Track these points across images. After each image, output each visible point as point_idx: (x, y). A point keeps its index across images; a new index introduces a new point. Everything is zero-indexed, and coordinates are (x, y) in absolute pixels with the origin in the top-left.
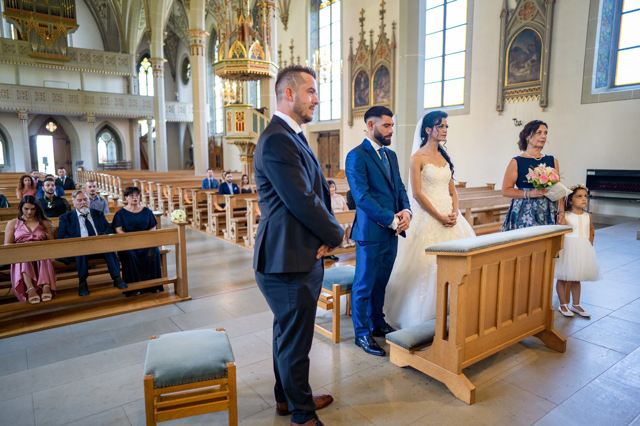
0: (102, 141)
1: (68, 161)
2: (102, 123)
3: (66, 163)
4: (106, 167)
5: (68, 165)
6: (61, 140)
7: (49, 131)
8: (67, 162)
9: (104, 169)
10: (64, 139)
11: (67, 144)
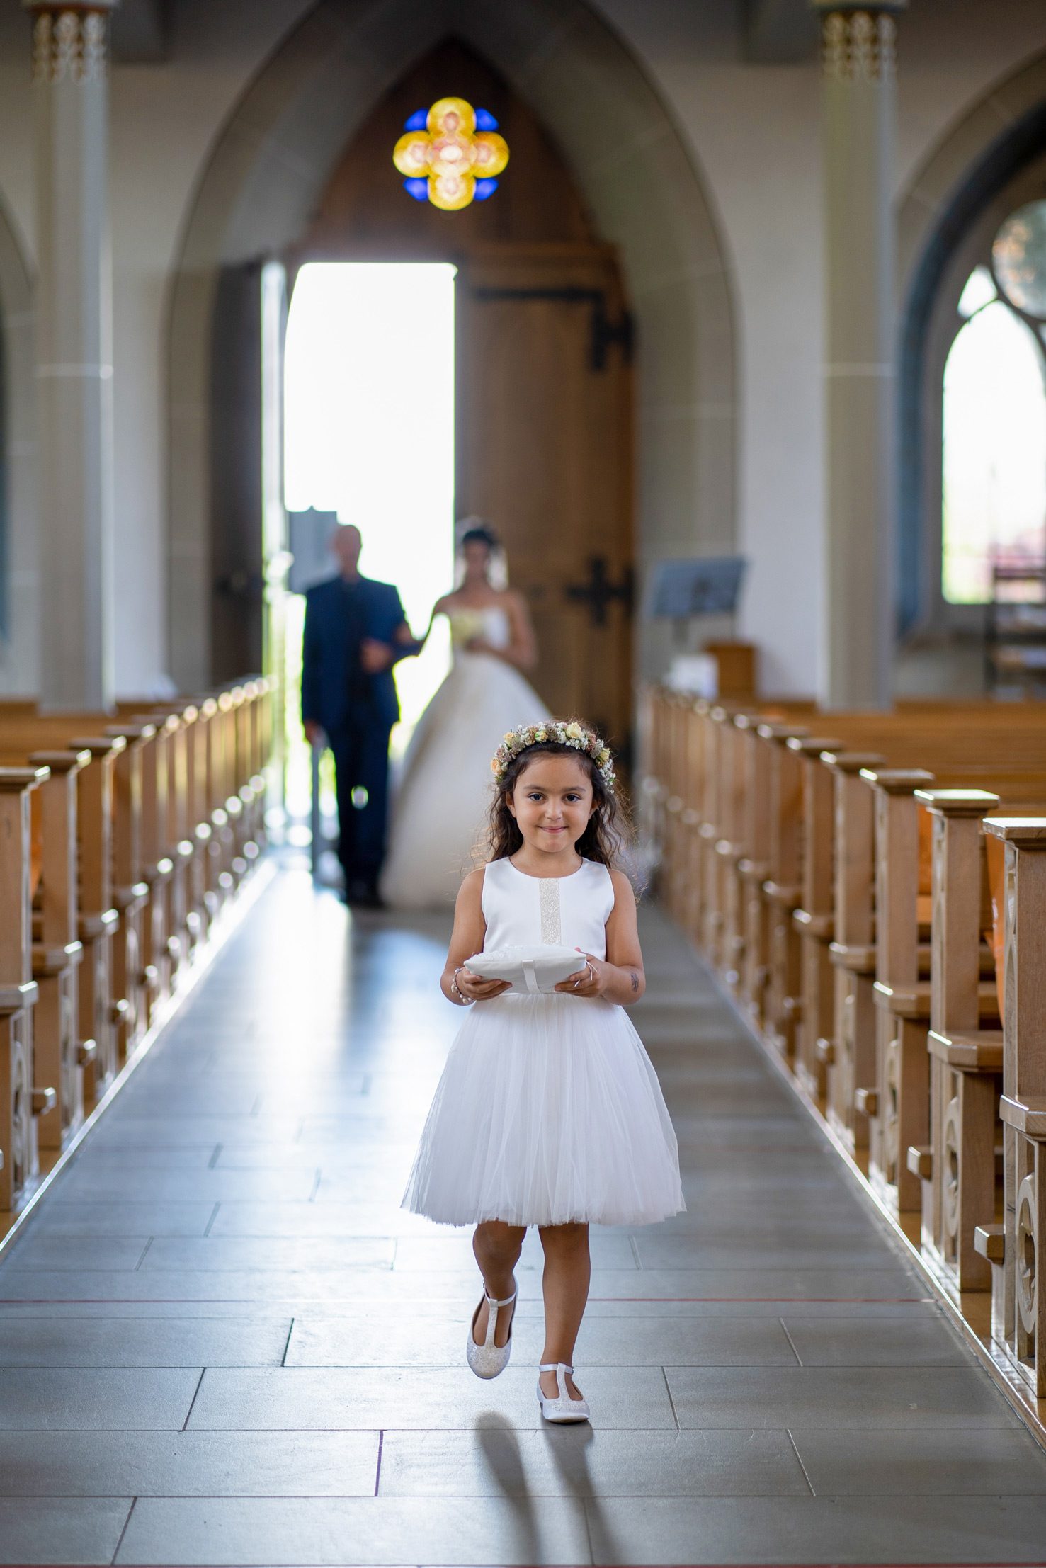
0: (1001, 309)
1: (597, 566)
2: (999, 90)
3: (574, 594)
4: (1013, 656)
5: (599, 618)
6: (539, 311)
7: (425, 201)
8: (582, 578)
9: (993, 674)
10: (570, 295)
11: (597, 360)
